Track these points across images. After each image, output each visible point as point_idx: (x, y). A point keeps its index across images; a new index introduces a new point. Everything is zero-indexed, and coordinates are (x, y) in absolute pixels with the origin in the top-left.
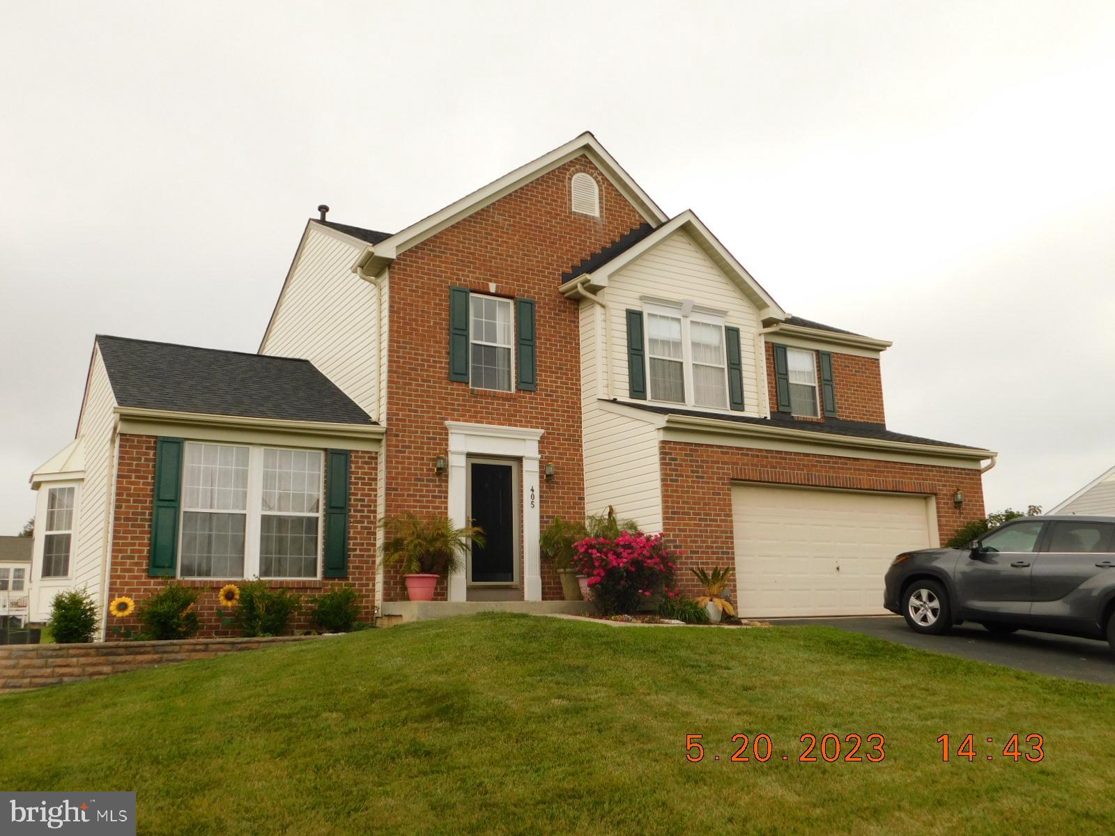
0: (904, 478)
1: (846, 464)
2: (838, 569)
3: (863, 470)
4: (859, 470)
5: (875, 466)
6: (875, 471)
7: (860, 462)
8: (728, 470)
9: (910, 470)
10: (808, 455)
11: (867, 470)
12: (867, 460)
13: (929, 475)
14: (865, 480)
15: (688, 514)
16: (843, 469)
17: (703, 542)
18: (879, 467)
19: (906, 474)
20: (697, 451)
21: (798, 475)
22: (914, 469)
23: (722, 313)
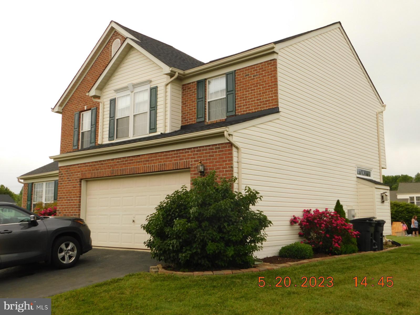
0: (166, 161)
1: (132, 160)
2: (134, 221)
3: (141, 162)
4: (139, 162)
5: (149, 158)
6: (148, 161)
7: (141, 157)
8: (79, 175)
9: (172, 155)
10: (113, 159)
11: (144, 161)
12: (145, 154)
13: (184, 156)
14: (142, 167)
15: (64, 198)
16: (130, 163)
17: (68, 210)
18: (151, 157)
19: (169, 158)
20: (70, 168)
21: (107, 172)
22: (175, 154)
23: (150, 81)
